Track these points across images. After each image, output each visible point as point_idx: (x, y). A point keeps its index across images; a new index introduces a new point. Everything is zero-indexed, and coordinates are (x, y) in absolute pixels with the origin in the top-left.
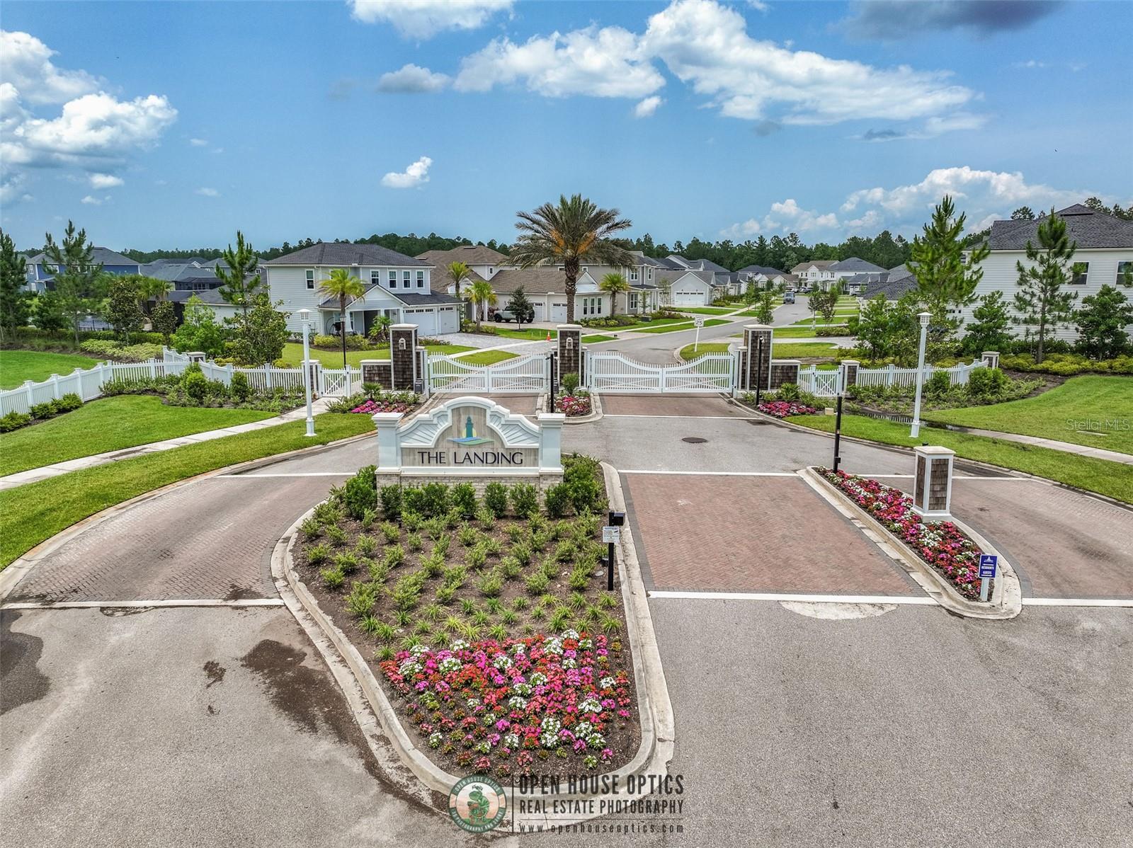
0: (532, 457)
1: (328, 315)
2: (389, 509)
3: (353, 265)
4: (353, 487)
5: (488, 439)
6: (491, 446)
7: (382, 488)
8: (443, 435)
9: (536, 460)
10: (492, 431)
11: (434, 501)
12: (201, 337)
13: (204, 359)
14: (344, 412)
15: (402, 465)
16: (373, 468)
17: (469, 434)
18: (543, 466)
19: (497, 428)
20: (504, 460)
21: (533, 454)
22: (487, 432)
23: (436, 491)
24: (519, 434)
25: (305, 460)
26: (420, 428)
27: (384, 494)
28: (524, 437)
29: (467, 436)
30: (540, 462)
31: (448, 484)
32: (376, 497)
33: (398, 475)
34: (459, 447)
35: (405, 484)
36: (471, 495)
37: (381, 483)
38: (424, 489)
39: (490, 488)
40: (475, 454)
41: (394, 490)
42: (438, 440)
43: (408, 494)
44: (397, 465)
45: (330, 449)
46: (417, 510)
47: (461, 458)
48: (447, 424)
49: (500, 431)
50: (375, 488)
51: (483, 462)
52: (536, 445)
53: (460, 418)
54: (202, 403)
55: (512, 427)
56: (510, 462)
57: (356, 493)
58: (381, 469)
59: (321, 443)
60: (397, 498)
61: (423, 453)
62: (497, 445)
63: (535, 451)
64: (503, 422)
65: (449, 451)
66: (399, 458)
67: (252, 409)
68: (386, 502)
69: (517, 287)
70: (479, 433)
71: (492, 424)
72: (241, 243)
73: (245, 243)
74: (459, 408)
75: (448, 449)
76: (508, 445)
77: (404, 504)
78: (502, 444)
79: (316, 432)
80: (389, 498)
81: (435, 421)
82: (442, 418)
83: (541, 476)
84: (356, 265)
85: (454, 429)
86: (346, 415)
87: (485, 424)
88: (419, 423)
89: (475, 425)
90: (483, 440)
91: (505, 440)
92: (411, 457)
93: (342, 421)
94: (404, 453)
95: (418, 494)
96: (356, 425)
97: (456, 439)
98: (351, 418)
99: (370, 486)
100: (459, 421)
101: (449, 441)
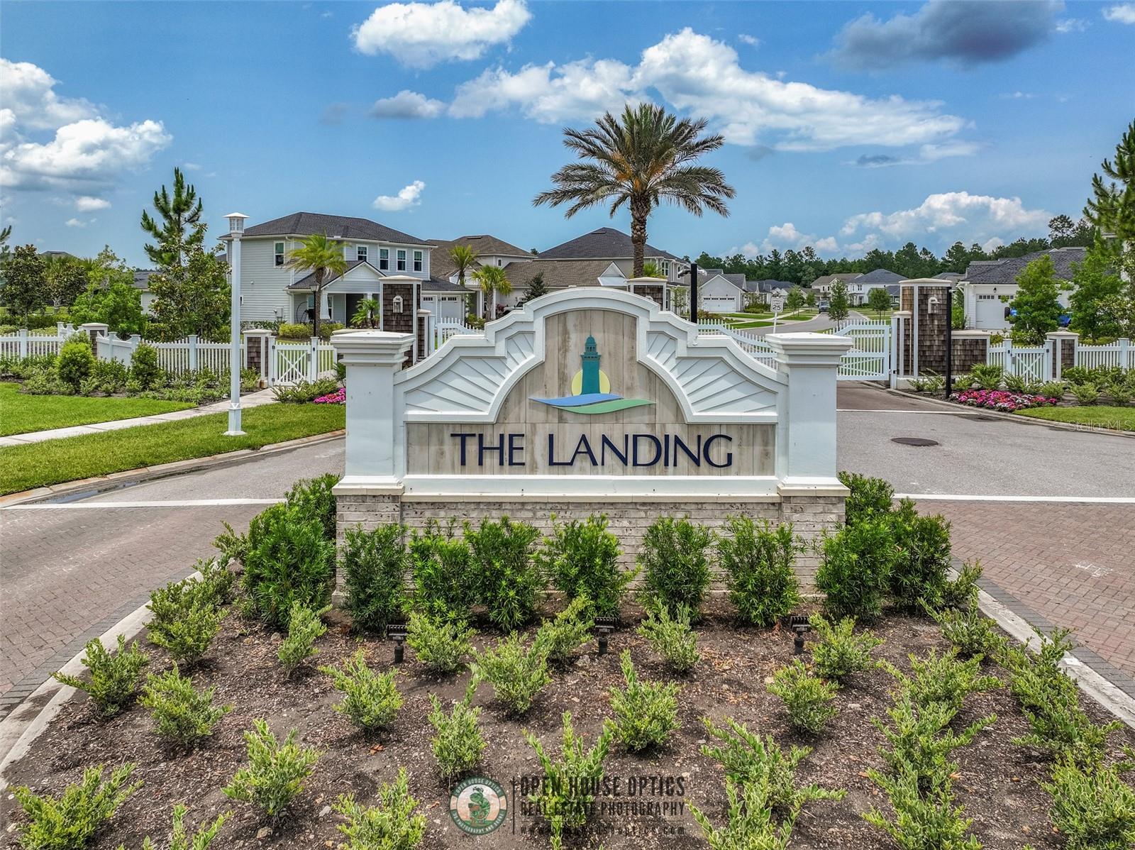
0: (758, 449)
1: (299, 298)
2: (365, 602)
3: (335, 237)
4: (267, 532)
5: (640, 397)
6: (646, 419)
7: (352, 537)
8: (520, 386)
9: (767, 455)
10: (651, 376)
11: (499, 574)
12: (108, 306)
13: (106, 332)
14: (300, 401)
15: (408, 471)
16: (331, 481)
17: (591, 385)
18: (788, 473)
19: (666, 369)
20: (682, 458)
21: (759, 439)
22: (638, 378)
23: (506, 544)
24: (724, 384)
25: (209, 476)
26: (460, 369)
27: (355, 554)
28: (736, 394)
29: (585, 391)
30: (780, 461)
31: (536, 524)
32: (331, 561)
33: (394, 498)
34: (561, 420)
35: (415, 525)
36: (608, 555)
37: (350, 519)
38: (470, 538)
39: (655, 536)
40: (605, 440)
41: (385, 540)
42: (506, 400)
43: (423, 552)
44: (393, 471)
45: (264, 456)
46: (450, 600)
47: (566, 449)
48: (533, 356)
49: (673, 376)
50: (331, 534)
51: (625, 461)
52: (770, 415)
53: (565, 341)
54: (78, 392)
55: (703, 366)
56: (697, 462)
57: (274, 550)
58: (351, 482)
59: (249, 447)
60: (392, 567)
61: (463, 437)
62: (664, 415)
63: (765, 431)
64: (682, 351)
65: (534, 432)
66: (401, 451)
67: (154, 398)
68: (360, 577)
69: (535, 274)
70: (617, 383)
71: (651, 357)
72: (179, 184)
73: (185, 185)
74: (565, 313)
75: (533, 425)
76: (695, 414)
77: (411, 584)
78: (678, 411)
79: (244, 428)
80: (370, 566)
81: (500, 350)
82: (520, 341)
83: (788, 499)
84: (339, 237)
85: (552, 372)
86: (304, 407)
87: (632, 358)
88: (456, 357)
89: (605, 362)
90: (627, 401)
91: (686, 400)
92: (433, 449)
93: (296, 414)
94: (414, 436)
95: (453, 553)
96: (319, 420)
97: (554, 398)
98: (312, 410)
99: (315, 530)
100: (564, 348)
101: (535, 404)
